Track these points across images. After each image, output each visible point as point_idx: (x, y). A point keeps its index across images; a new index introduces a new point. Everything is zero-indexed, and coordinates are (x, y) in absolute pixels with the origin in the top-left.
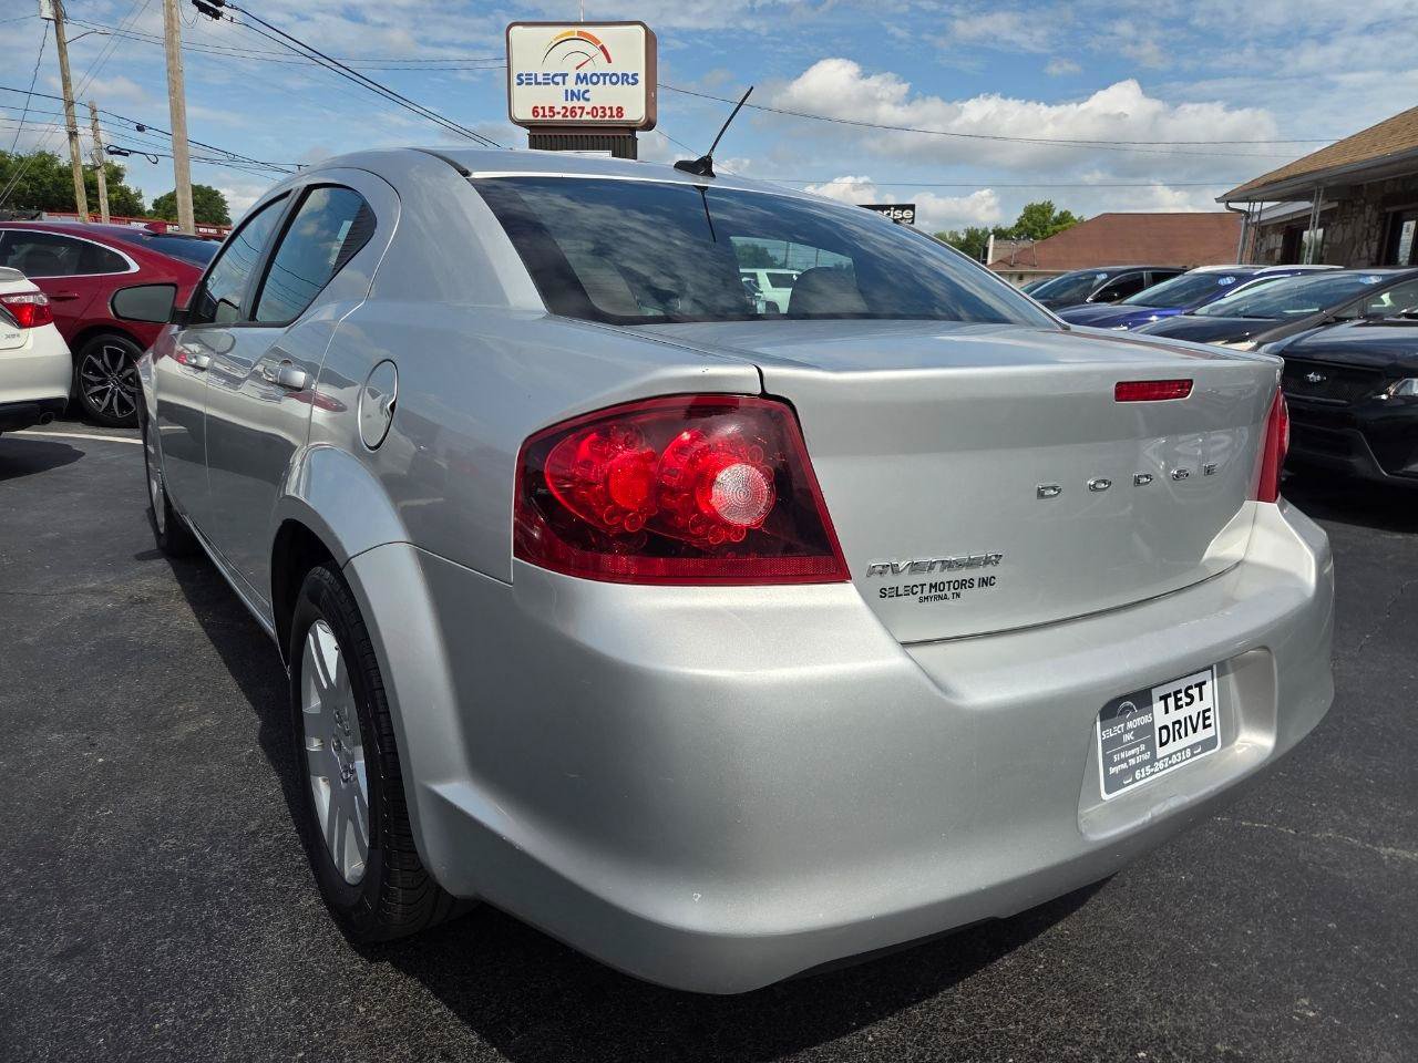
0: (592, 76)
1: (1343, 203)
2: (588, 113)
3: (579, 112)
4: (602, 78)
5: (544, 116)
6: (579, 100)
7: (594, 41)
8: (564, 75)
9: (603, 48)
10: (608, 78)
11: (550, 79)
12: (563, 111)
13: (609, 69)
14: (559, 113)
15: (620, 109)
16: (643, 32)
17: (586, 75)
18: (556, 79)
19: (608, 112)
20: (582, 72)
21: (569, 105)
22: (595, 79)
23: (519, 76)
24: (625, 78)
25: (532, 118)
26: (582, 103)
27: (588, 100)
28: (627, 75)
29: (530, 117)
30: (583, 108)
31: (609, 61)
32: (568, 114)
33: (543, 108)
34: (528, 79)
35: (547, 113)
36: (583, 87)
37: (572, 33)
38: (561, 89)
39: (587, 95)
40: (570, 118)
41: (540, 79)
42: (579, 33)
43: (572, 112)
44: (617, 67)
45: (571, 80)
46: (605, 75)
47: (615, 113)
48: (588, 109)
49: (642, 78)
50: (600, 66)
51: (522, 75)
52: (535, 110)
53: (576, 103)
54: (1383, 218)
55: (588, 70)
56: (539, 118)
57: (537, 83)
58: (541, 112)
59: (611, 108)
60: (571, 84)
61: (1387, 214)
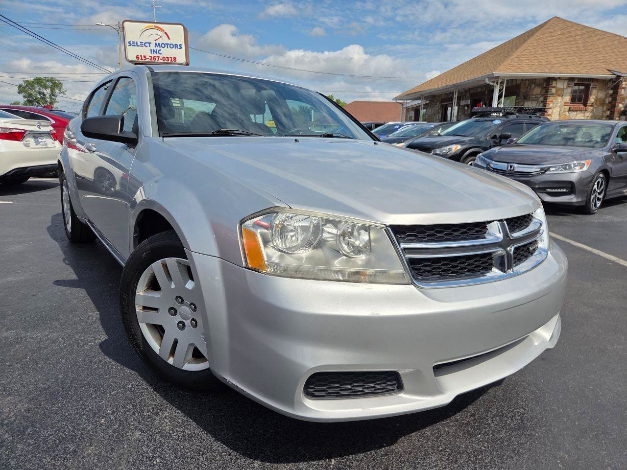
0: (162, 44)
1: (431, 101)
2: (161, 59)
3: (157, 58)
4: (166, 45)
5: (142, 59)
6: (157, 53)
7: (162, 30)
8: (150, 43)
9: (166, 33)
10: (169, 46)
11: (143, 44)
12: (150, 58)
13: (169, 42)
14: (148, 58)
15: (175, 59)
16: (182, 28)
17: (159, 44)
18: (146, 45)
19: (170, 59)
20: (157, 42)
21: (153, 55)
22: (163, 46)
23: (129, 42)
24: (176, 46)
25: (137, 60)
26: (158, 55)
27: (161, 54)
28: (177, 45)
29: (135, 59)
30: (159, 57)
31: (169, 39)
32: (152, 59)
33: (141, 56)
34: (133, 44)
35: (143, 58)
36: (158, 48)
37: (152, 26)
38: (148, 49)
39: (160, 52)
40: (153, 61)
41: (139, 44)
42: (155, 26)
43: (154, 58)
44: (172, 41)
45: (153, 46)
46: (167, 44)
47: (173, 60)
48: (161, 57)
49: (183, 46)
50: (165, 40)
51: (130, 42)
52: (137, 57)
53: (155, 55)
54: (442, 106)
55: (160, 41)
56: (140, 60)
57: (137, 46)
58: (140, 58)
59: (171, 58)
60: (153, 47)
61: (443, 105)
